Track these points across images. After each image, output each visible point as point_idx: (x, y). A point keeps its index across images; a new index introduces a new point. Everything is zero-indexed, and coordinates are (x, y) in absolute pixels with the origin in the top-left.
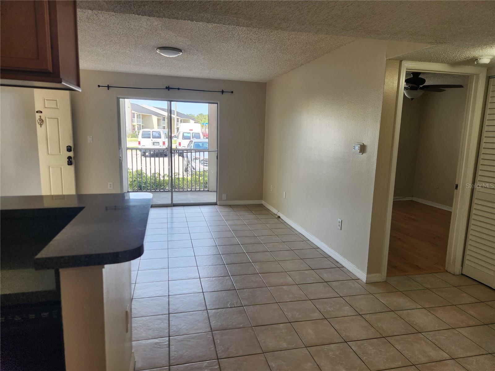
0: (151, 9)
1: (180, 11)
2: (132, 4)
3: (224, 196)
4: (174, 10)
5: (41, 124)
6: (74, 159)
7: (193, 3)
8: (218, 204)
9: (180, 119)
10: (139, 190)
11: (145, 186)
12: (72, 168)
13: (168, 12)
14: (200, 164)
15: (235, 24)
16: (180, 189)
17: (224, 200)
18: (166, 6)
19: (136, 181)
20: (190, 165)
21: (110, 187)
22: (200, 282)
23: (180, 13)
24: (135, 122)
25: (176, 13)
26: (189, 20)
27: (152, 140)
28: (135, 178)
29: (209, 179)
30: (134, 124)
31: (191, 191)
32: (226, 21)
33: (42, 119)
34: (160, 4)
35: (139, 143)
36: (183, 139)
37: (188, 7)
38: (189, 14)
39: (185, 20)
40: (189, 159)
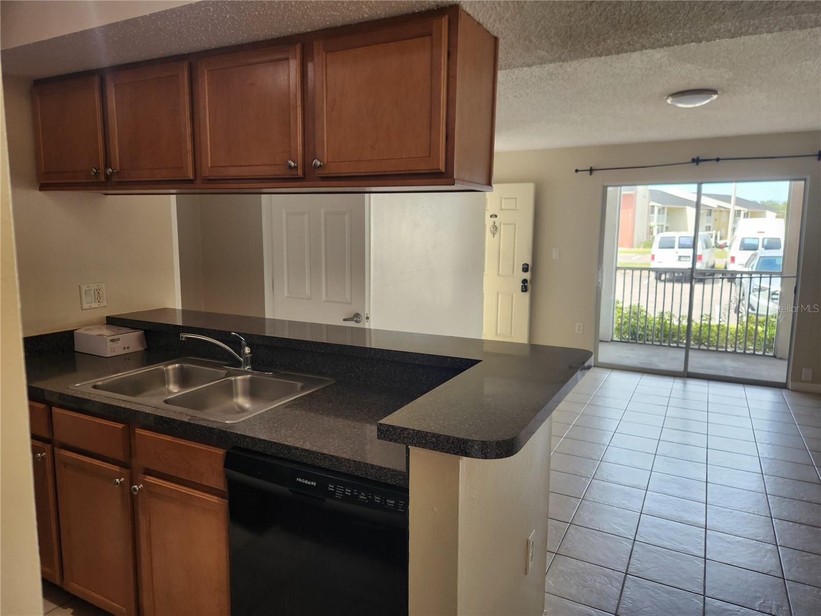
0: (616, 42)
1: (671, 32)
2: (585, 43)
3: (806, 373)
4: (658, 33)
5: (494, 233)
6: (530, 283)
7: (689, 13)
8: (790, 385)
9: (744, 210)
10: (632, 339)
11: (642, 333)
12: (526, 296)
13: (648, 38)
14: (770, 300)
15: (794, 26)
16: (710, 346)
17: (803, 382)
18: (642, 31)
19: (628, 324)
20: (745, 302)
21: (579, 330)
22: (704, 536)
23: (671, 35)
24: (653, 221)
25: (662, 37)
26: (692, 41)
27: (677, 252)
28: (626, 317)
29: (777, 332)
30: (652, 224)
31: (735, 352)
32: (773, 26)
33: (496, 226)
34: (630, 31)
35: (653, 257)
36: (740, 250)
37: (683, 22)
38: (688, 32)
39: (684, 43)
40: (744, 290)
